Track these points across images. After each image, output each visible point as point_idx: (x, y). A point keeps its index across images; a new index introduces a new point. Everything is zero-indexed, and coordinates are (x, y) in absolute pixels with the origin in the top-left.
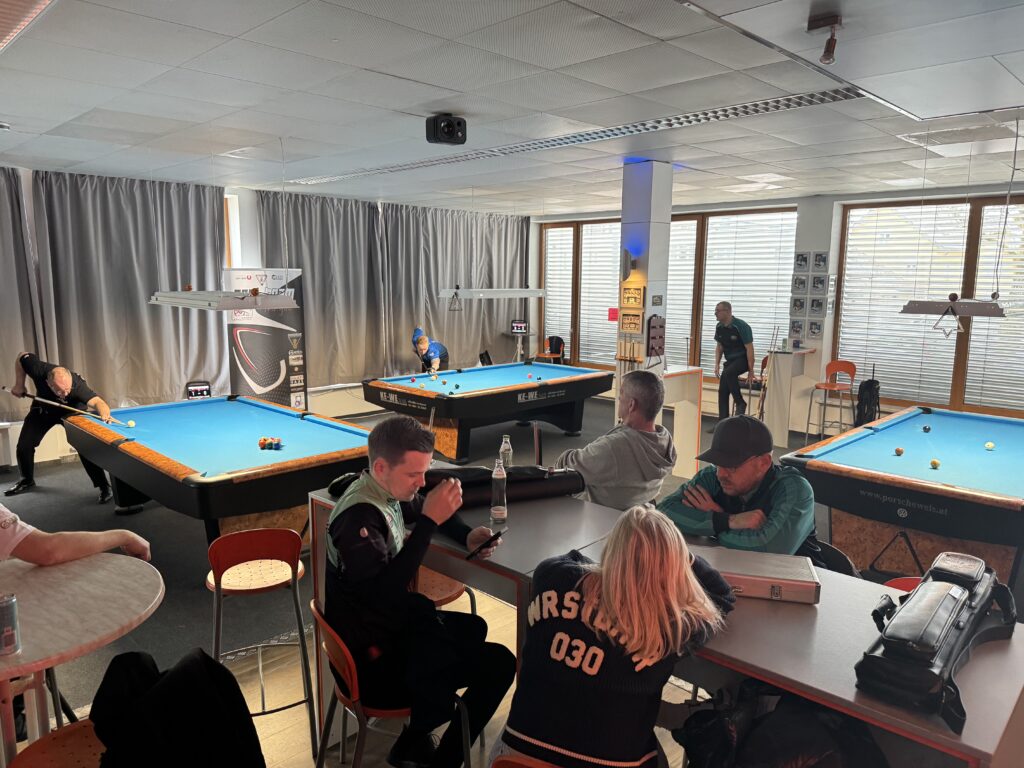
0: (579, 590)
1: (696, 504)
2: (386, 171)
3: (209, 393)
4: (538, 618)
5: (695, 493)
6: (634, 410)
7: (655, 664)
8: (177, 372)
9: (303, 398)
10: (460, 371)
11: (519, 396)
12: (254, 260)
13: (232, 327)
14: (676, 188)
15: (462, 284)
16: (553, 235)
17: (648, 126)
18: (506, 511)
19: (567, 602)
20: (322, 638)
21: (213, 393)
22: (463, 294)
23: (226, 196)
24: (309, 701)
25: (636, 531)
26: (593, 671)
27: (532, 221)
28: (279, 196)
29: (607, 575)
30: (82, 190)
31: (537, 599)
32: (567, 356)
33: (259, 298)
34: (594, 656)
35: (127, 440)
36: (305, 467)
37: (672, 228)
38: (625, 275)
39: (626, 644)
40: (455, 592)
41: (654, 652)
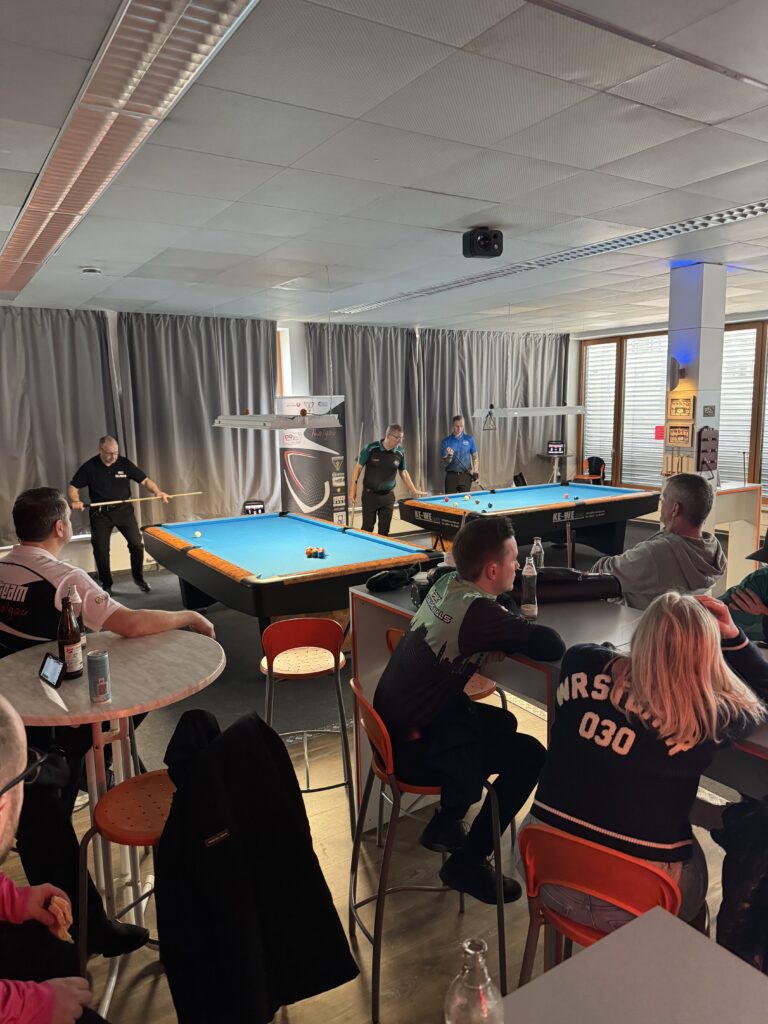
0: (608, 673)
1: (745, 608)
2: (424, 293)
3: (263, 511)
4: (567, 698)
5: (743, 596)
6: (678, 515)
7: (690, 750)
8: (236, 491)
9: (345, 517)
10: (493, 492)
11: (555, 516)
12: (304, 390)
13: (283, 451)
14: (730, 293)
15: (497, 404)
16: (593, 351)
17: (697, 223)
18: (537, 609)
19: (597, 684)
20: (360, 714)
21: (267, 511)
22: (497, 413)
23: (278, 329)
24: (348, 784)
25: (668, 616)
26: (624, 751)
27: (571, 338)
28: (325, 327)
29: (636, 661)
30: (156, 328)
31: (567, 680)
32: (608, 478)
33: (306, 419)
34: (625, 737)
35: (194, 547)
36: (346, 574)
37: (725, 339)
38: (672, 385)
39: (659, 728)
40: (485, 690)
41: (689, 737)
